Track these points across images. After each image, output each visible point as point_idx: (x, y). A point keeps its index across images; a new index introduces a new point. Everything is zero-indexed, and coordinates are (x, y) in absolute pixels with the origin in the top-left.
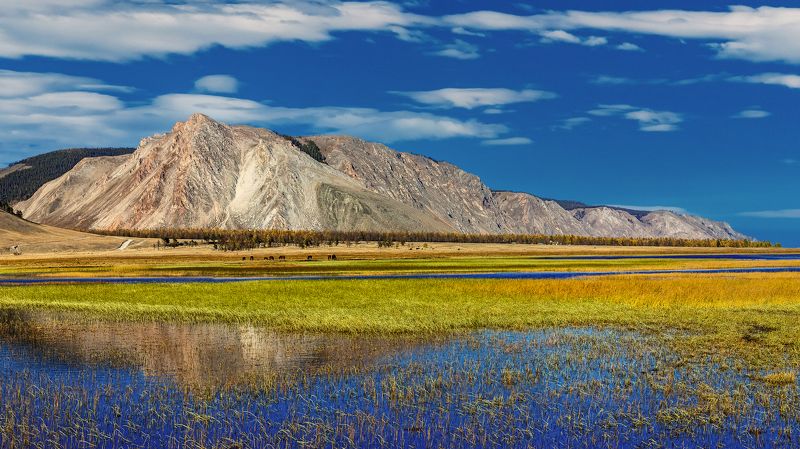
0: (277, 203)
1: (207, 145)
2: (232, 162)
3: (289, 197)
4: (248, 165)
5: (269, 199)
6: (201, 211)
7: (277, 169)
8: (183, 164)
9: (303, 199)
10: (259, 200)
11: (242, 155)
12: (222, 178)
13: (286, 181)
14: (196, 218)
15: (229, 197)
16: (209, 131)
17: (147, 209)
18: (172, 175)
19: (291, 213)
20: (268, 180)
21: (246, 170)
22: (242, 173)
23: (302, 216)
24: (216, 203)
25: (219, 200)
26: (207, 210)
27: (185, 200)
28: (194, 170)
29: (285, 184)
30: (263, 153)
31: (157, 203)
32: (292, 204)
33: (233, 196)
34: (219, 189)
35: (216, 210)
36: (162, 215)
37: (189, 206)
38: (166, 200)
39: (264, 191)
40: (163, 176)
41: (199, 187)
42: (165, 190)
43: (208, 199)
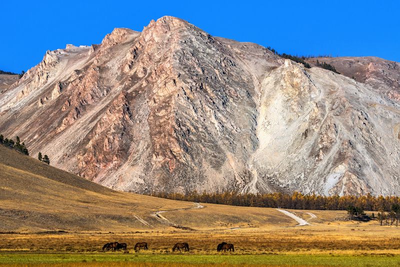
0: (341, 158)
1: (199, 65)
2: (242, 93)
3: (360, 147)
4: (269, 96)
5: (326, 149)
6: (206, 166)
7: (328, 105)
8: (161, 93)
9: (383, 151)
10: (304, 151)
11: (256, 82)
12: (231, 115)
13: (351, 123)
14: (202, 178)
15: (248, 145)
16: (196, 44)
17: (107, 161)
18: (144, 108)
19: (368, 171)
20: (314, 121)
21: (267, 105)
22: (262, 110)
23: (387, 177)
24: (229, 155)
25: (233, 150)
26: (217, 165)
27: (176, 149)
28: (183, 101)
29: (350, 129)
30: (296, 80)
31: (124, 152)
32: (368, 159)
33: (255, 144)
34: (231, 134)
35: (232, 165)
36: (138, 170)
37: (185, 159)
38: (140, 147)
39: (311, 140)
40: (127, 110)
41: (196, 128)
42: (135, 132)
43: (216, 147)
